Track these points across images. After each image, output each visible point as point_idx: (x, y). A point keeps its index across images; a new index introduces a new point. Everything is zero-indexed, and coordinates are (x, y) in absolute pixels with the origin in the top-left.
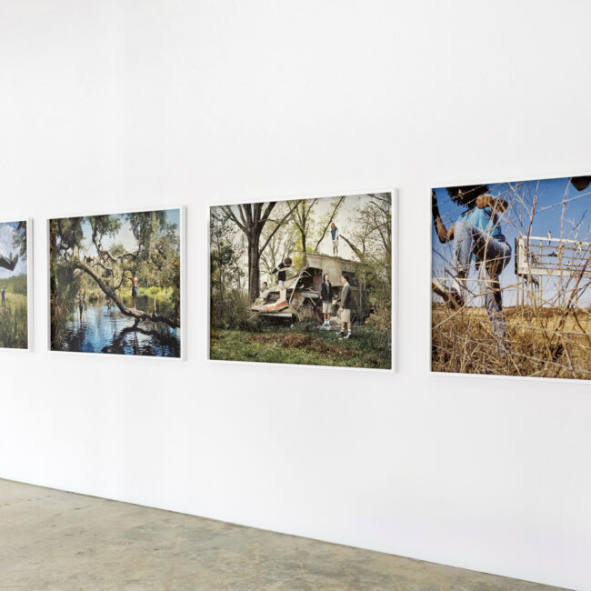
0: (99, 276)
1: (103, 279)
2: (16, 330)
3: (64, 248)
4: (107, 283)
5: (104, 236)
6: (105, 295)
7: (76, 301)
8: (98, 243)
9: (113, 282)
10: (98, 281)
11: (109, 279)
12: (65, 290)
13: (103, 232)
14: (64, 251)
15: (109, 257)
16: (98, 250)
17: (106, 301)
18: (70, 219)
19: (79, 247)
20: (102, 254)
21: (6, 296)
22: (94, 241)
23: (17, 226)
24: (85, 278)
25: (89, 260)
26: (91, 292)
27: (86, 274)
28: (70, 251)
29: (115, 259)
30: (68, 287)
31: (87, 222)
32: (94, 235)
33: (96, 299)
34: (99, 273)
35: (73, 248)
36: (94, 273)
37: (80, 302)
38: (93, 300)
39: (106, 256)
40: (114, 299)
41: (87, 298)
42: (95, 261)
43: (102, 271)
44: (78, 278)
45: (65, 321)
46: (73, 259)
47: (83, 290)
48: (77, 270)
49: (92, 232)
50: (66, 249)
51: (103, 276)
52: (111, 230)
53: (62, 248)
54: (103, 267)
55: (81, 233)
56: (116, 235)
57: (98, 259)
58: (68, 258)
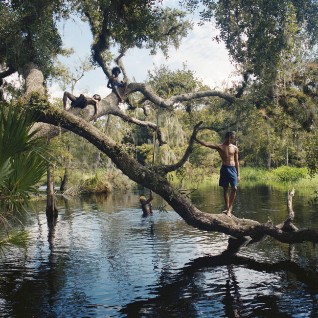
0: (111, 141)
1: (125, 148)
4: (141, 157)
6: (131, 183)
7: (34, 198)
8: (111, 66)
9: (160, 154)
10: (114, 154)
11: (144, 147)
13: (128, 41)
15: (147, 97)
16: (112, 83)
19: (47, 72)
20: (122, 90)
22: (98, 59)
24: (65, 147)
25: (80, 103)
26: (86, 177)
27: (70, 136)
28: (15, 79)
29: (168, 102)
30: (8, 165)
32: (100, 46)
33: (105, 193)
34: (116, 134)
35: (25, 74)
36: (97, 132)
37: (50, 198)
39: (137, 97)
40: (164, 194)
41: (71, 189)
42: (100, 107)
43: (120, 129)
44: (43, 142)
46: (24, 100)
47: (57, 174)
48: (36, 125)
51: (126, 140)
52: (156, 38)
54: (126, 119)
55: (54, 43)
56: (171, 48)
57: (112, 101)
58: (7, 96)
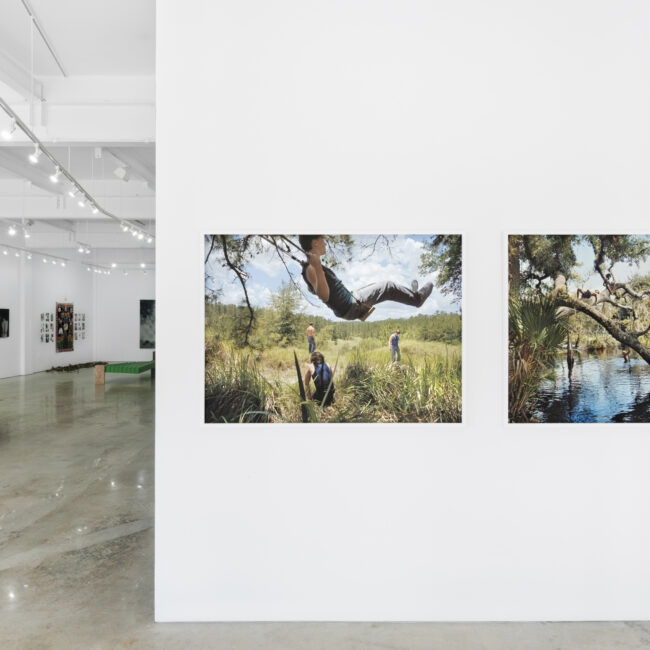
0: (605, 318)
1: (613, 322)
2: (426, 395)
3: (536, 277)
4: (623, 328)
5: (618, 264)
6: (617, 343)
7: (560, 352)
8: (605, 273)
9: (635, 326)
10: (607, 326)
11: (625, 321)
12: (536, 336)
13: (615, 258)
14: (536, 282)
15: (627, 291)
16: (606, 282)
17: (620, 352)
18: (549, 237)
19: (568, 277)
20: (612, 288)
21: (401, 344)
22: (598, 269)
23: (431, 241)
24: (578, 321)
25: (587, 295)
26: (591, 339)
27: (581, 315)
28: (548, 281)
29: (639, 295)
30: (544, 332)
31: (585, 244)
32: (599, 261)
33: (601, 349)
34: (608, 313)
35: (554, 277)
36: (597, 312)
37: (569, 353)
38: (594, 350)
39: (620, 291)
40: (637, 349)
41: (582, 347)
42: (599, 298)
43: (611, 310)
44: (565, 319)
45: (537, 379)
46: (554, 293)
47: (574, 337)
48: (561, 308)
49: (594, 257)
50: (540, 279)
51: (614, 317)
52: (632, 256)
53: (531, 276)
54: (614, 305)
55: (572, 259)
56: (641, 262)
57: (606, 294)
58: (544, 291)
